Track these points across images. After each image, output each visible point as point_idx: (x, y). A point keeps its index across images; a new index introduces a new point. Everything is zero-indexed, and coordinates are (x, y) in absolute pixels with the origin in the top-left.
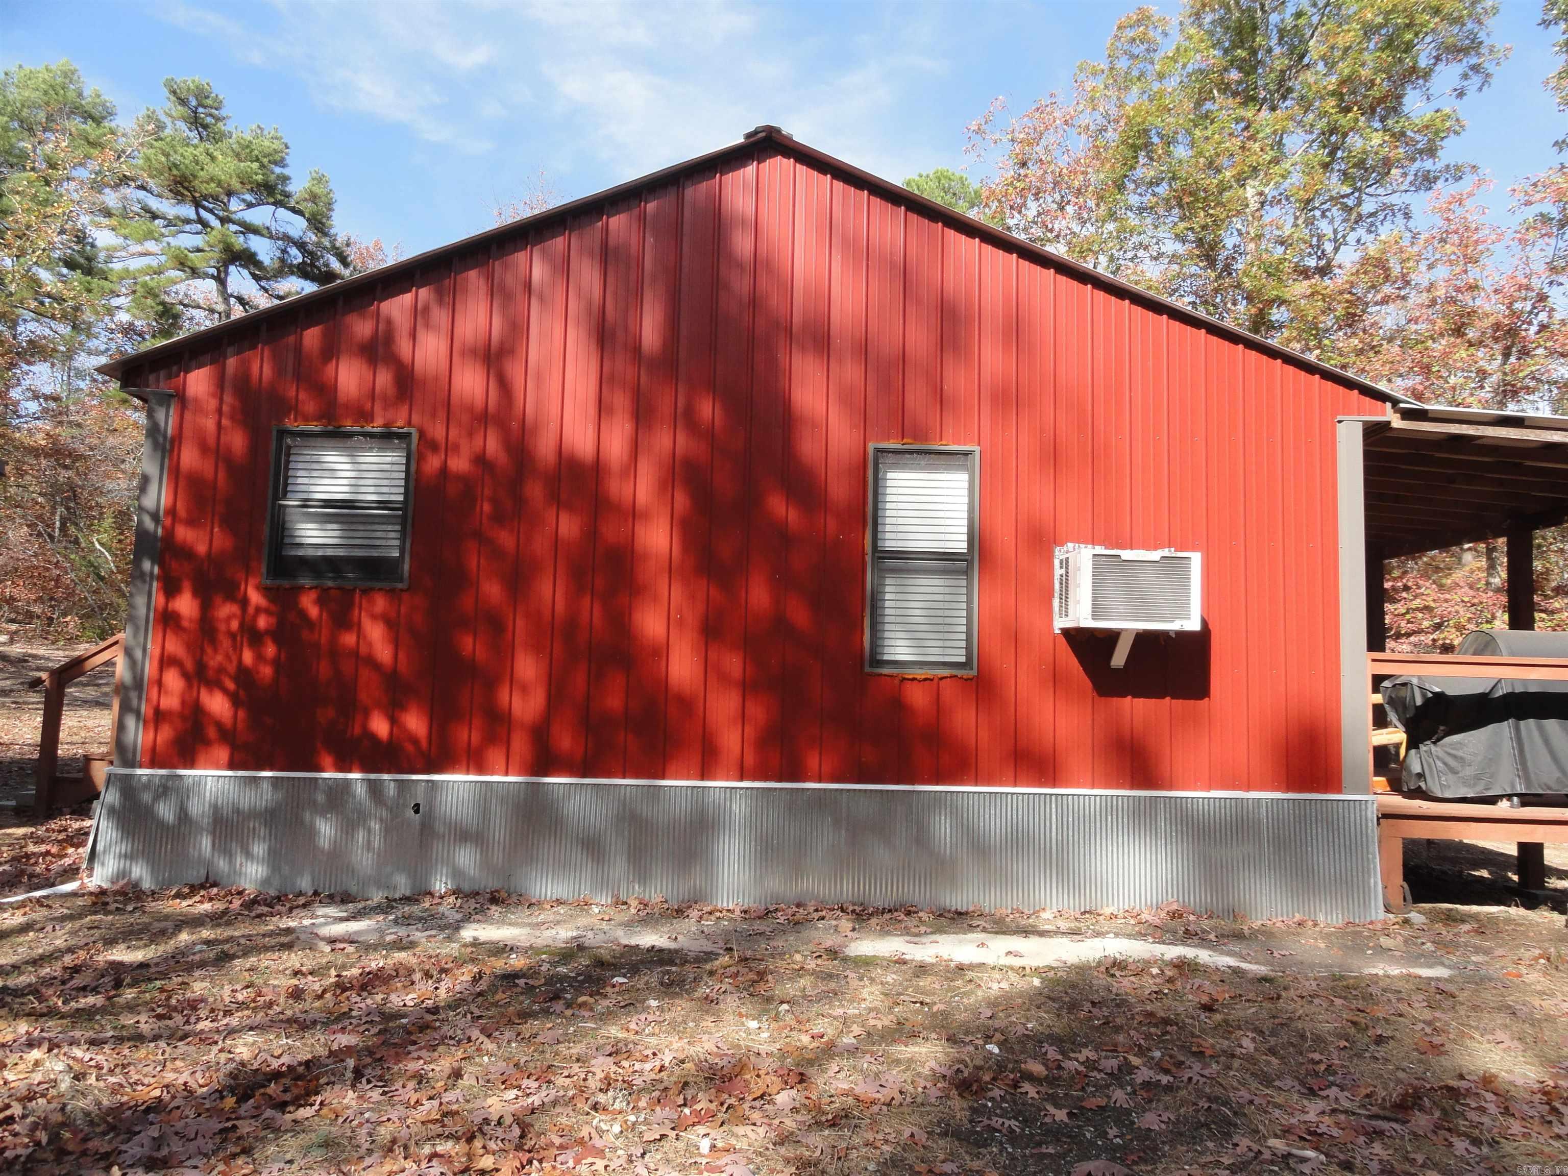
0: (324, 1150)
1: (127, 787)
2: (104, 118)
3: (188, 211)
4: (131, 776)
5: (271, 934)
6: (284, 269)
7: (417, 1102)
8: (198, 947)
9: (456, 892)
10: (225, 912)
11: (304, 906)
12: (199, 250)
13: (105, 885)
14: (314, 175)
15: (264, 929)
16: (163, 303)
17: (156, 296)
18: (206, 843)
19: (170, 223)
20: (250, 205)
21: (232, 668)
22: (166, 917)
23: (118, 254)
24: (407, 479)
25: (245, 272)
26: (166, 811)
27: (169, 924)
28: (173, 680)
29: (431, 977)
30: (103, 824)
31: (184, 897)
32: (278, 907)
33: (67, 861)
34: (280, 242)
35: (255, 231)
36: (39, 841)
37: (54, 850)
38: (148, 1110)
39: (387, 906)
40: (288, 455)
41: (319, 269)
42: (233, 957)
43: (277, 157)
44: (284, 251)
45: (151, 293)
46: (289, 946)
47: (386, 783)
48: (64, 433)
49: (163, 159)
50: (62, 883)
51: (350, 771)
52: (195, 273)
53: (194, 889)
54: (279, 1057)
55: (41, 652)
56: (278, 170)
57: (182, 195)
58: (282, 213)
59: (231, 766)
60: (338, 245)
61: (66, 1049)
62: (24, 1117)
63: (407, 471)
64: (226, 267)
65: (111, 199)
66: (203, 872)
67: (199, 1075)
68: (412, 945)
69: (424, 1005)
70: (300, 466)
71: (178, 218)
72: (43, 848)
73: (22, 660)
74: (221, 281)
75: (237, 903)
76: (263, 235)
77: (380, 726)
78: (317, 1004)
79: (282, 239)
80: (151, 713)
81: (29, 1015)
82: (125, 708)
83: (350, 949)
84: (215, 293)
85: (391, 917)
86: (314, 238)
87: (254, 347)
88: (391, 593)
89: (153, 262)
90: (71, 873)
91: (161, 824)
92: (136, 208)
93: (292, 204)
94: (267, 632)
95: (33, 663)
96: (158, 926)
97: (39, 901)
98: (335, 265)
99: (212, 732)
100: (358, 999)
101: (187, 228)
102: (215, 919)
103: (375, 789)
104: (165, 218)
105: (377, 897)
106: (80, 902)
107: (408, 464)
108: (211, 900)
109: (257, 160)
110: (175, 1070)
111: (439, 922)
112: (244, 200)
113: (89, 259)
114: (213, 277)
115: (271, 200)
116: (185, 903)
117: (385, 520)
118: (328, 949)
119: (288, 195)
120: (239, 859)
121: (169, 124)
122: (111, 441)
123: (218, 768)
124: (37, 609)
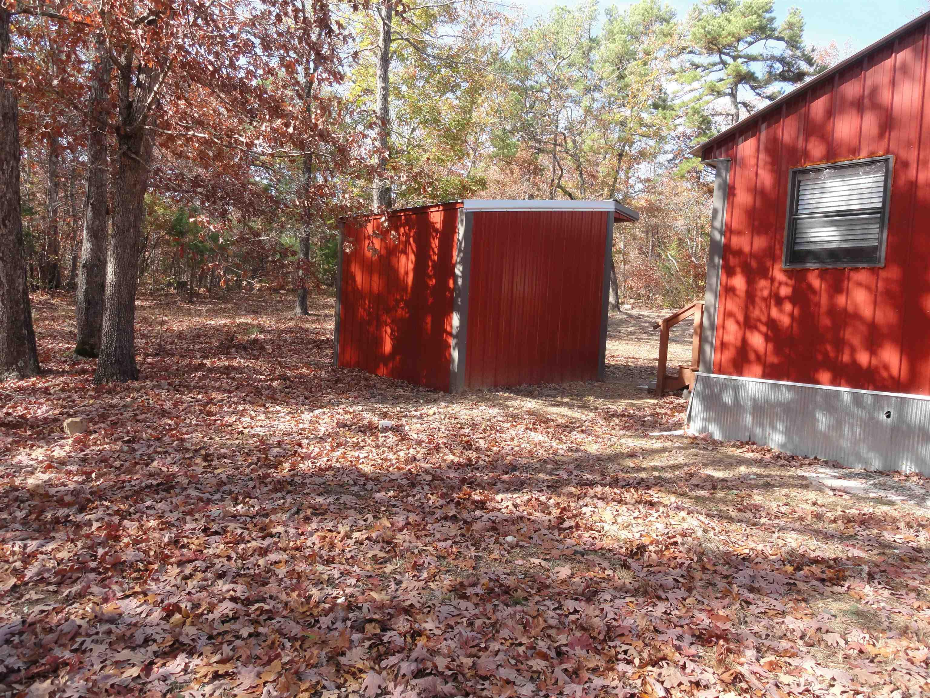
0: (855, 617)
1: (706, 382)
2: (670, 18)
3: (716, 58)
4: (709, 377)
5: (793, 477)
6: (772, 77)
7: (919, 607)
8: (752, 477)
9: (919, 475)
10: (761, 460)
11: (810, 464)
12: (721, 80)
13: (697, 434)
14: (791, 11)
15: (787, 474)
16: (702, 116)
17: (699, 113)
18: (749, 419)
19: (705, 69)
20: (750, 44)
21: (764, 319)
22: (731, 457)
23: (679, 94)
24: (885, 191)
25: (747, 86)
26: (728, 398)
27: (733, 461)
28: (732, 326)
29: (912, 527)
30: (695, 401)
31: (738, 447)
32: (793, 463)
33: (676, 419)
34: (769, 62)
35: (753, 58)
36: (661, 407)
37: (669, 412)
38: (744, 559)
39: (867, 475)
40: (799, 186)
41: (792, 72)
42: (773, 486)
43: (768, 7)
44: (771, 67)
45: (696, 112)
46: (806, 487)
47: (865, 396)
48: (653, 198)
49: (702, 31)
50: (675, 430)
51: (839, 385)
52: (719, 94)
53: (742, 444)
54: (814, 551)
55: (645, 313)
56: (768, 15)
57: (712, 49)
58: (771, 43)
59: (765, 376)
60: (806, 53)
61: (696, 515)
62: (683, 544)
63: (885, 187)
64: (736, 86)
65: (675, 64)
66: (747, 434)
67: (768, 548)
68: (890, 503)
69: (910, 545)
70: (807, 192)
71: (709, 64)
72: (663, 411)
73: (639, 317)
74: (733, 95)
75: (768, 456)
76: (758, 60)
77: (863, 358)
78: (833, 525)
79: (770, 59)
80: (718, 344)
81: (675, 493)
82: (703, 340)
83: (846, 497)
84: (730, 103)
85: (871, 482)
86: (791, 53)
87: (778, 121)
88: (873, 271)
89: (696, 94)
90: (678, 425)
91: (725, 405)
92: (688, 65)
93: (776, 34)
94: (787, 297)
95: (643, 319)
96: (728, 461)
97: (667, 437)
98: (804, 66)
99: (752, 356)
100: (860, 529)
101: (715, 68)
102: (759, 462)
103: (857, 400)
104: (702, 66)
105: (858, 468)
106: (685, 441)
107: (886, 181)
108: (753, 451)
109: (755, 13)
110: (754, 542)
111: (908, 492)
112: (746, 42)
113: (664, 101)
114: (729, 94)
115: (764, 36)
116: (739, 451)
117: (867, 222)
118: (831, 493)
119: (774, 30)
120: (768, 430)
121: (705, 10)
122: (676, 200)
123: (755, 376)
124: (642, 292)
